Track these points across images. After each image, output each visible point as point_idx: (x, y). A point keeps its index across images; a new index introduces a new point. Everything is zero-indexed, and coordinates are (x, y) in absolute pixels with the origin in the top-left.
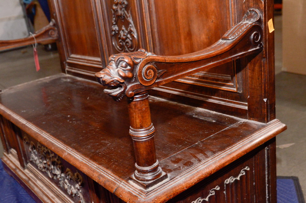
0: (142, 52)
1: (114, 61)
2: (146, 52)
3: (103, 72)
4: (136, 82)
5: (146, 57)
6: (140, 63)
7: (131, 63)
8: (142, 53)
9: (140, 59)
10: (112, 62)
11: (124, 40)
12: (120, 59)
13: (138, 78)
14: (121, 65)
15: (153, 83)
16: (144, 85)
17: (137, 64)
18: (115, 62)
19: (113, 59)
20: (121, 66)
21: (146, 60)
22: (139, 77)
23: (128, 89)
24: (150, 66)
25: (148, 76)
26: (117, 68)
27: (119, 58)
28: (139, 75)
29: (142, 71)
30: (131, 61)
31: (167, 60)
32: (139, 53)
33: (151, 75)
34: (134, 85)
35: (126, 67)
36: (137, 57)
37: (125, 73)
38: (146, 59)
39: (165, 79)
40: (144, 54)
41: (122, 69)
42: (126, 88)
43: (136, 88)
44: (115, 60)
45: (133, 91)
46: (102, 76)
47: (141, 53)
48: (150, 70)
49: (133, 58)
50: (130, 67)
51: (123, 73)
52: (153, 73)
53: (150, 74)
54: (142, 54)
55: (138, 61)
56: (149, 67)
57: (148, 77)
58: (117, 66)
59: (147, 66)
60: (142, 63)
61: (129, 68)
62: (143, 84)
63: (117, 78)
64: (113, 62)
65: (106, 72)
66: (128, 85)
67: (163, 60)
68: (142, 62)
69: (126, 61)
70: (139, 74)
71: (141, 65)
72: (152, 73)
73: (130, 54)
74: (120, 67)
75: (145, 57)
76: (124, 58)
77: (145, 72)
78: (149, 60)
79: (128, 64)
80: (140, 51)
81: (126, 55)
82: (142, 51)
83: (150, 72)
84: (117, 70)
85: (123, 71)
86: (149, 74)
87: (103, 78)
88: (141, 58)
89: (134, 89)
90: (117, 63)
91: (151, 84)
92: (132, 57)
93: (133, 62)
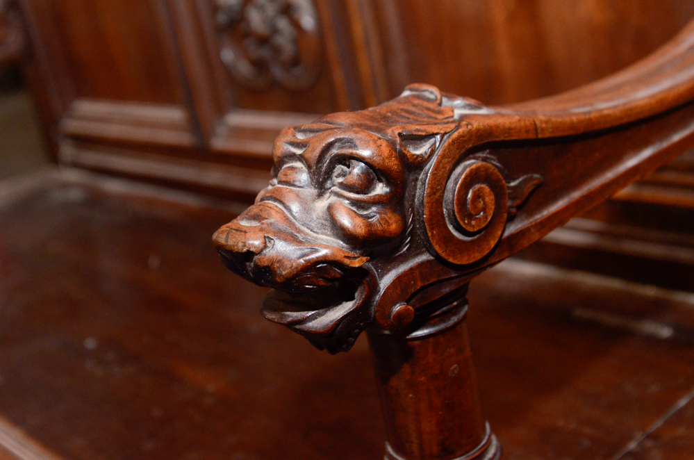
0: (428, 100)
1: (301, 158)
2: (444, 100)
3: (255, 224)
4: (417, 255)
5: (458, 127)
6: (434, 160)
7: (393, 164)
8: (431, 106)
9: (432, 140)
10: (292, 168)
11: (264, 41)
12: (334, 151)
13: (425, 233)
14: (340, 180)
15: (493, 244)
16: (456, 262)
17: (417, 165)
18: (309, 167)
19: (298, 152)
20: (342, 185)
21: (458, 142)
22: (432, 229)
23: (382, 292)
24: (478, 169)
25: (471, 217)
26: (320, 195)
27: (330, 146)
28: (430, 220)
29: (442, 197)
30: (391, 156)
31: (543, 130)
32: (414, 109)
33: (484, 209)
34: (411, 269)
35: (365, 187)
36: (413, 128)
37: (368, 217)
38: (455, 135)
39: (538, 217)
40: (440, 112)
41: (348, 199)
42: (374, 287)
43: (420, 284)
44: (308, 155)
45: (408, 301)
46: (255, 242)
47: (426, 104)
48: (477, 186)
49: (398, 140)
50: (388, 184)
51: (359, 221)
52: (492, 197)
53: (481, 204)
54: (428, 109)
55: (422, 150)
56: (471, 172)
57: (473, 223)
58: (321, 188)
59: (461, 171)
60: (443, 156)
61: (380, 189)
62: (451, 260)
63: (327, 246)
64: (298, 164)
65: (272, 220)
66: (382, 276)
67: (527, 131)
68: (439, 152)
69: (366, 153)
70: (431, 214)
71: (437, 168)
72: (487, 199)
73: (373, 119)
74: (336, 189)
75: (453, 126)
76: (358, 143)
77: (458, 200)
78: (469, 140)
79: (375, 172)
80: (414, 97)
81: (360, 126)
82: (427, 94)
83: (477, 196)
84: (322, 205)
85: (354, 209)
86: (475, 206)
87: (260, 252)
88: (433, 135)
89: (413, 290)
90: (319, 169)
91: (486, 252)
92: (394, 132)
93: (402, 157)
